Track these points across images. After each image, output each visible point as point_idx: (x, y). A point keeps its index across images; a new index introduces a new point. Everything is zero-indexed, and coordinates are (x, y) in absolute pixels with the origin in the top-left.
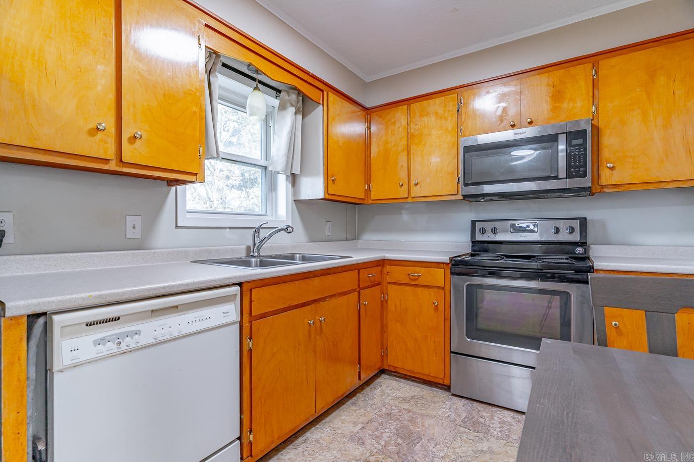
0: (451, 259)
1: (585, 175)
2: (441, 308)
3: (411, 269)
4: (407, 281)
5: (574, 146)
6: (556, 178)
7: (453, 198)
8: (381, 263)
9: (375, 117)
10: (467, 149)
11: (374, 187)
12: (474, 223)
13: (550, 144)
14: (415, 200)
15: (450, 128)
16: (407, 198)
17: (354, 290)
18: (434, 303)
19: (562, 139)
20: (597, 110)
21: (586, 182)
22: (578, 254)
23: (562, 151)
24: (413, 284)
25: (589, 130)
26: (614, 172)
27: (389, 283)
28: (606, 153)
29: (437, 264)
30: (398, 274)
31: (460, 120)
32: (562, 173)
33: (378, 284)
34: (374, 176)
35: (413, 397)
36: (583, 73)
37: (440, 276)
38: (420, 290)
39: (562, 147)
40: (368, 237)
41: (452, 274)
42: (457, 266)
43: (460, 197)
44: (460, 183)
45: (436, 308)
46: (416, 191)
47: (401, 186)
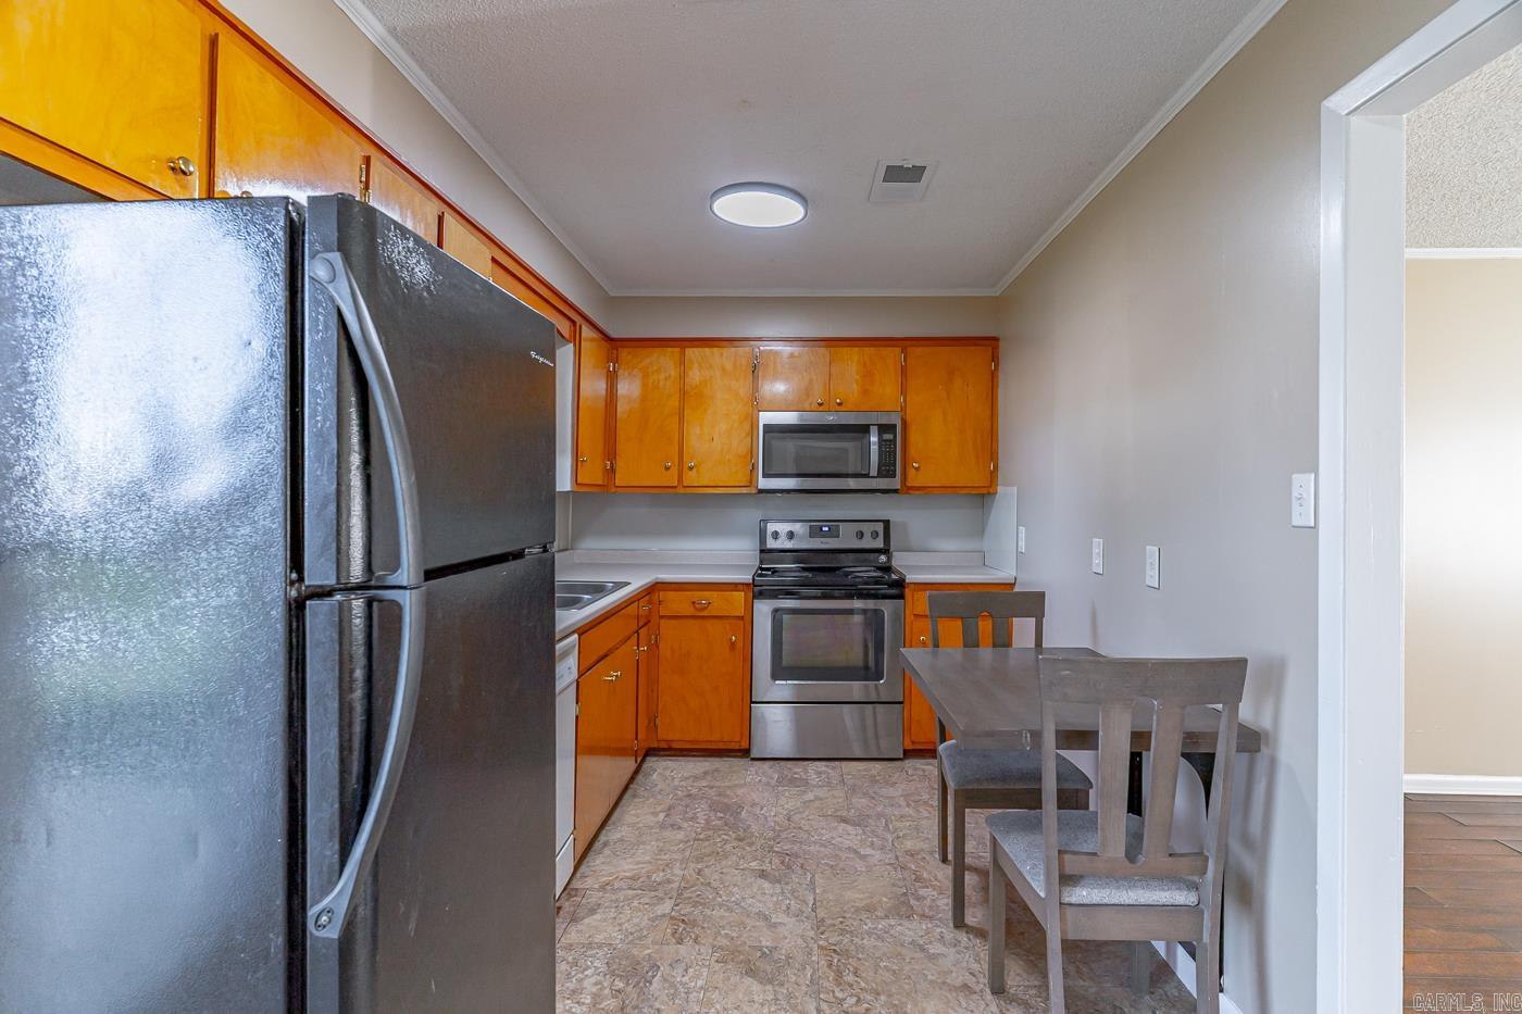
0: (756, 577)
1: (894, 476)
2: (740, 645)
3: (698, 594)
4: (691, 611)
5: (885, 441)
6: (867, 476)
7: (744, 490)
8: (655, 588)
9: (624, 354)
10: (769, 429)
11: (620, 465)
12: (764, 524)
13: (861, 435)
14: (689, 491)
15: (742, 392)
16: (675, 487)
18: (731, 639)
19: (874, 430)
20: (905, 400)
21: (896, 483)
22: (882, 563)
23: (874, 444)
24: (700, 615)
25: (898, 425)
26: (918, 473)
27: (662, 618)
28: (912, 452)
29: (735, 586)
30: (676, 603)
31: (756, 385)
32: (874, 472)
34: (621, 446)
35: (706, 773)
36: (893, 355)
37: (740, 602)
38: (709, 624)
39: (874, 439)
41: (757, 596)
43: (754, 490)
44: (756, 471)
45: (733, 645)
46: (691, 478)
47: (667, 469)
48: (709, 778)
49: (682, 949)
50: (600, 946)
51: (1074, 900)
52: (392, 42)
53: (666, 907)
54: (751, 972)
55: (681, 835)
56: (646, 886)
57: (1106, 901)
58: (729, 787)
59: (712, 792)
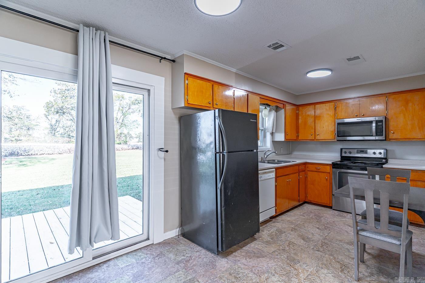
0: (332, 163)
1: (382, 135)
2: (329, 179)
3: (317, 166)
4: (315, 170)
5: (378, 125)
6: (372, 136)
7: (333, 140)
8: (305, 164)
9: (300, 108)
10: (339, 124)
11: (300, 135)
12: (341, 149)
13: (370, 124)
14: (317, 140)
15: (332, 115)
16: (314, 140)
17: (297, 172)
18: (326, 178)
19: (374, 122)
20: (388, 112)
21: (383, 138)
22: (383, 162)
23: (374, 126)
24: (318, 171)
25: (384, 120)
26: (394, 134)
27: (308, 171)
28: (391, 128)
29: (327, 165)
30: (312, 168)
31: (336, 112)
32: (374, 134)
33: (304, 171)
34: (300, 130)
35: (318, 209)
36: (383, 99)
37: (328, 169)
38: (320, 173)
39: (374, 125)
40: (296, 153)
41: (333, 168)
42: (335, 165)
43: (336, 140)
44: (336, 135)
45: (327, 180)
46: (318, 137)
47: (312, 135)
48: (318, 210)
49: (291, 232)
50: (276, 227)
51: (362, 234)
52: (238, 71)
53: (293, 226)
54: (303, 239)
55: (304, 217)
56: (291, 222)
57: (371, 236)
58: (322, 213)
59: (317, 213)
